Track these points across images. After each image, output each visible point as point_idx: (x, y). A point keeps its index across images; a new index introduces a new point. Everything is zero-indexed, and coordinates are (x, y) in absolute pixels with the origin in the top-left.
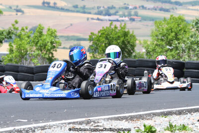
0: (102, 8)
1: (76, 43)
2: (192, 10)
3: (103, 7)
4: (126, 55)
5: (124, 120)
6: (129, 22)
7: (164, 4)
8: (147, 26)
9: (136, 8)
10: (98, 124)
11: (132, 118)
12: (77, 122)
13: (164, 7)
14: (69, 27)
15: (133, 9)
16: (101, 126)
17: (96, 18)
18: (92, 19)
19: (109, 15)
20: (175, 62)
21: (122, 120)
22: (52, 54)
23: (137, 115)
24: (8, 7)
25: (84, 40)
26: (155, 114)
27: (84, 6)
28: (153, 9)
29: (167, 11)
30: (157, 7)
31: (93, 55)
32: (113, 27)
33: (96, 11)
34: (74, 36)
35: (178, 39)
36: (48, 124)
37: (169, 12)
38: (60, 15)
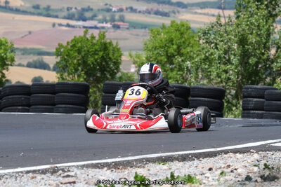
0: (74, 10)
1: (36, 58)
2: (200, 14)
3: (76, 8)
4: (108, 76)
5: (106, 168)
6: (113, 30)
7: (161, 5)
8: (137, 35)
9: (121, 10)
10: (69, 173)
11: (116, 166)
12: (39, 170)
13: (161, 10)
14: (26, 36)
15: (118, 12)
16: (72, 176)
17: (65, 24)
18: (60, 25)
19: (84, 20)
20: (177, 87)
21: (102, 168)
22: (3, 73)
23: (124, 161)
25: (48, 54)
26: (149, 160)
27: (49, 7)
28: (146, 12)
29: (166, 15)
30: (152, 9)
31: (61, 75)
32: (88, 36)
33: (65, 13)
34: (31, 49)
35: (181, 55)
37: (169, 16)
38: (13, 18)
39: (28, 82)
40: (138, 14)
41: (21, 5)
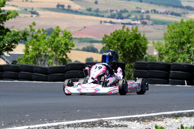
0: (115, 12)
1: (89, 44)
3: (116, 11)
4: (138, 57)
5: (136, 121)
6: (142, 26)
7: (175, 8)
8: (159, 29)
9: (148, 12)
11: (143, 119)
12: (90, 122)
13: (175, 12)
14: (81, 30)
15: (145, 13)
17: (109, 21)
18: (105, 22)
19: (122, 18)
20: (186, 65)
21: (134, 121)
22: (66, 55)
23: (149, 116)
24: (23, 9)
25: (97, 42)
26: (166, 116)
27: (98, 10)
28: (165, 13)
29: (178, 15)
30: (169, 11)
32: (125, 30)
33: (109, 14)
34: (87, 38)
36: (62, 123)
37: (181, 16)
38: (73, 17)
39: (83, 61)
40: (159, 15)
41: (79, 9)
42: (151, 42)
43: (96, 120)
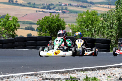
0: (45, 5)
1: (29, 25)
2: (101, 7)
3: (46, 4)
5: (58, 74)
6: (62, 14)
7: (83, 3)
8: (73, 16)
9: (66, 5)
10: (42, 76)
11: (63, 73)
12: (30, 74)
13: (83, 5)
14: (25, 16)
15: (64, 6)
16: (44, 77)
17: (42, 11)
18: (39, 11)
19: (50, 9)
21: (57, 74)
22: (14, 32)
23: (66, 71)
25: (34, 24)
26: (77, 70)
27: (35, 3)
29: (85, 7)
30: (79, 5)
31: (39, 33)
33: (42, 6)
34: (27, 21)
36: (12, 75)
37: (87, 8)
38: (19, 8)
39: (25, 36)
40: (73, 7)
41: (23, 3)
42: (67, 24)
43: (33, 73)
